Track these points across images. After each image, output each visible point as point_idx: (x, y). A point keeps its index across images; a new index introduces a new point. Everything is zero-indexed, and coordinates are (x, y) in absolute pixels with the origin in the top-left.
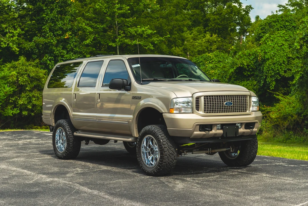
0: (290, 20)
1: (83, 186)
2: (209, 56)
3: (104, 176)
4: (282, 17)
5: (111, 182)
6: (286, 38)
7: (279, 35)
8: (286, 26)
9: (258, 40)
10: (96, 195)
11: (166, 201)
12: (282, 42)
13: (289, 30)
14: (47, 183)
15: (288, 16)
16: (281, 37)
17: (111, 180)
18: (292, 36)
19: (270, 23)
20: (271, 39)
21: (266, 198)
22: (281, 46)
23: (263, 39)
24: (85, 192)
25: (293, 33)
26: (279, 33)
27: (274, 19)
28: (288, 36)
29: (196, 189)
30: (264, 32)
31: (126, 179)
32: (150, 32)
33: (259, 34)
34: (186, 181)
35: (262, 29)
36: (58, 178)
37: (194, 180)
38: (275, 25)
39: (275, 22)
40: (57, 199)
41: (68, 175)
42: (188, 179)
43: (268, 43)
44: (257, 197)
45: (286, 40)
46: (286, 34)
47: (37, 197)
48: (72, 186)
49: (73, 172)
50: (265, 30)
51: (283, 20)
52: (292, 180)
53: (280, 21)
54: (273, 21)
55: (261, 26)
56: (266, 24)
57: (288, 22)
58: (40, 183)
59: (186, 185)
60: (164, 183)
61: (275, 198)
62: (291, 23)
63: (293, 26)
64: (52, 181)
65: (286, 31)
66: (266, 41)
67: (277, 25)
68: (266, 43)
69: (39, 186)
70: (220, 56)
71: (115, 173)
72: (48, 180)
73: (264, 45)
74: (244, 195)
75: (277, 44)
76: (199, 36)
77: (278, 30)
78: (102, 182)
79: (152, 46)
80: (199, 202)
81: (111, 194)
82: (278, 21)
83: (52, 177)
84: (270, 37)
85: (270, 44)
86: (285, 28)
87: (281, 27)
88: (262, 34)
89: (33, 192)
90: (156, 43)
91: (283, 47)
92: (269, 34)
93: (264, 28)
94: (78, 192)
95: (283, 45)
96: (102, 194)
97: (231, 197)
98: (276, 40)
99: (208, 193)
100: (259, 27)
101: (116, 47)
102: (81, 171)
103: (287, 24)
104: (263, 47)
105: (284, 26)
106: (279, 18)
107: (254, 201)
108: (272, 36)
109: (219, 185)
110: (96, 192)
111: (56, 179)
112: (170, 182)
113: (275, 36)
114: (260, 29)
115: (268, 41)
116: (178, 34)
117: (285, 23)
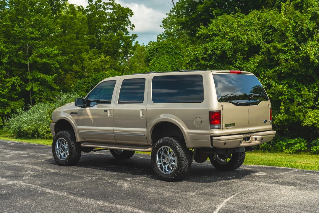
0: (172, 47)
1: (43, 187)
2: (106, 73)
3: (56, 178)
4: (166, 44)
5: (66, 183)
6: (169, 61)
7: (163, 59)
8: (169, 51)
9: (147, 62)
10: (60, 196)
11: (123, 199)
12: (166, 64)
13: (171, 55)
14: (10, 186)
15: (171, 44)
16: (166, 60)
17: (65, 182)
18: (174, 60)
19: (157, 49)
20: (158, 61)
21: (200, 194)
22: (166, 67)
23: (152, 61)
24: (50, 193)
25: (175, 58)
26: (163, 57)
27: (160, 45)
28: (171, 59)
29: (140, 187)
30: (152, 56)
31: (77, 180)
32: (56, 52)
33: (148, 57)
34: (128, 181)
35: (150, 53)
36: (18, 180)
37: (134, 180)
38: (161, 51)
39: (160, 48)
40: (29, 200)
41: (24, 178)
42: (129, 179)
43: (155, 65)
44: (193, 193)
45: (169, 63)
46: (169, 58)
47: (9, 199)
48: (35, 188)
49: (27, 175)
50: (153, 54)
51: (167, 47)
52: (210, 178)
53: (164, 47)
54: (159, 47)
55: (149, 51)
56: (153, 49)
57: (171, 49)
58: (4, 186)
59: (130, 184)
60: (111, 183)
61: (206, 194)
62: (173, 50)
63: (175, 52)
64: (14, 183)
65: (169, 55)
66: (154, 64)
67: (162, 50)
68: (154, 65)
69: (5, 189)
70: (115, 74)
71: (65, 175)
72: (10, 182)
73: (152, 66)
74: (182, 192)
75: (163, 66)
76: (94, 57)
77: (163, 55)
78: (58, 183)
79: (58, 64)
80: (149, 198)
81: (73, 194)
82: (163, 48)
83: (12, 180)
84: (157, 60)
85: (157, 66)
86: (168, 53)
87: (165, 52)
88: (150, 57)
89: (3, 194)
90: (61, 61)
91: (167, 68)
92: (156, 58)
93: (152, 52)
94: (43, 194)
95: (167, 66)
96: (65, 194)
97: (173, 194)
98: (162, 63)
99: (152, 191)
100: (148, 52)
101: (27, 64)
102: (33, 173)
103: (170, 50)
104: (151, 68)
105: (168, 52)
106: (163, 45)
107: (193, 197)
108: (159, 60)
109: (156, 183)
110: (59, 193)
111: (16, 182)
112: (116, 182)
113: (161, 59)
114: (149, 53)
115: (155, 63)
116: (78, 56)
117: (168, 50)
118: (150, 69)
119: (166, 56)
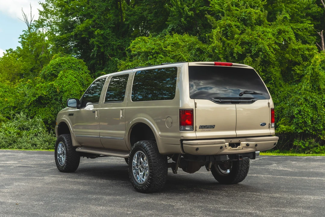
118: (58, 83)
119: (71, 71)
